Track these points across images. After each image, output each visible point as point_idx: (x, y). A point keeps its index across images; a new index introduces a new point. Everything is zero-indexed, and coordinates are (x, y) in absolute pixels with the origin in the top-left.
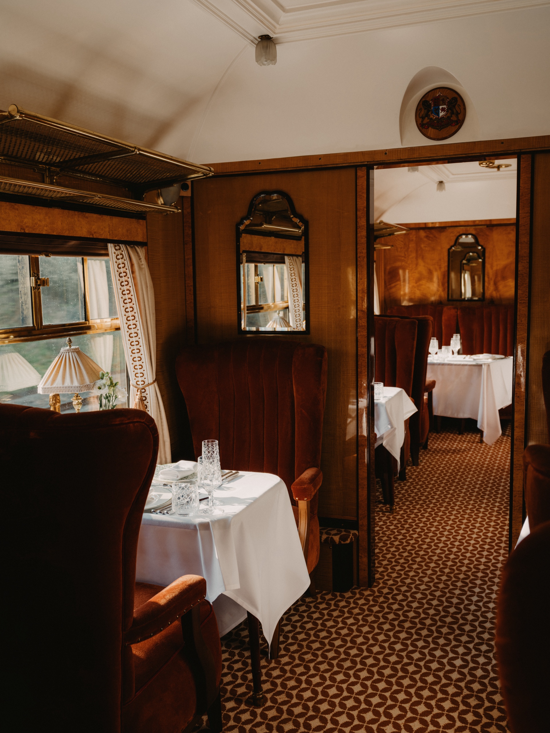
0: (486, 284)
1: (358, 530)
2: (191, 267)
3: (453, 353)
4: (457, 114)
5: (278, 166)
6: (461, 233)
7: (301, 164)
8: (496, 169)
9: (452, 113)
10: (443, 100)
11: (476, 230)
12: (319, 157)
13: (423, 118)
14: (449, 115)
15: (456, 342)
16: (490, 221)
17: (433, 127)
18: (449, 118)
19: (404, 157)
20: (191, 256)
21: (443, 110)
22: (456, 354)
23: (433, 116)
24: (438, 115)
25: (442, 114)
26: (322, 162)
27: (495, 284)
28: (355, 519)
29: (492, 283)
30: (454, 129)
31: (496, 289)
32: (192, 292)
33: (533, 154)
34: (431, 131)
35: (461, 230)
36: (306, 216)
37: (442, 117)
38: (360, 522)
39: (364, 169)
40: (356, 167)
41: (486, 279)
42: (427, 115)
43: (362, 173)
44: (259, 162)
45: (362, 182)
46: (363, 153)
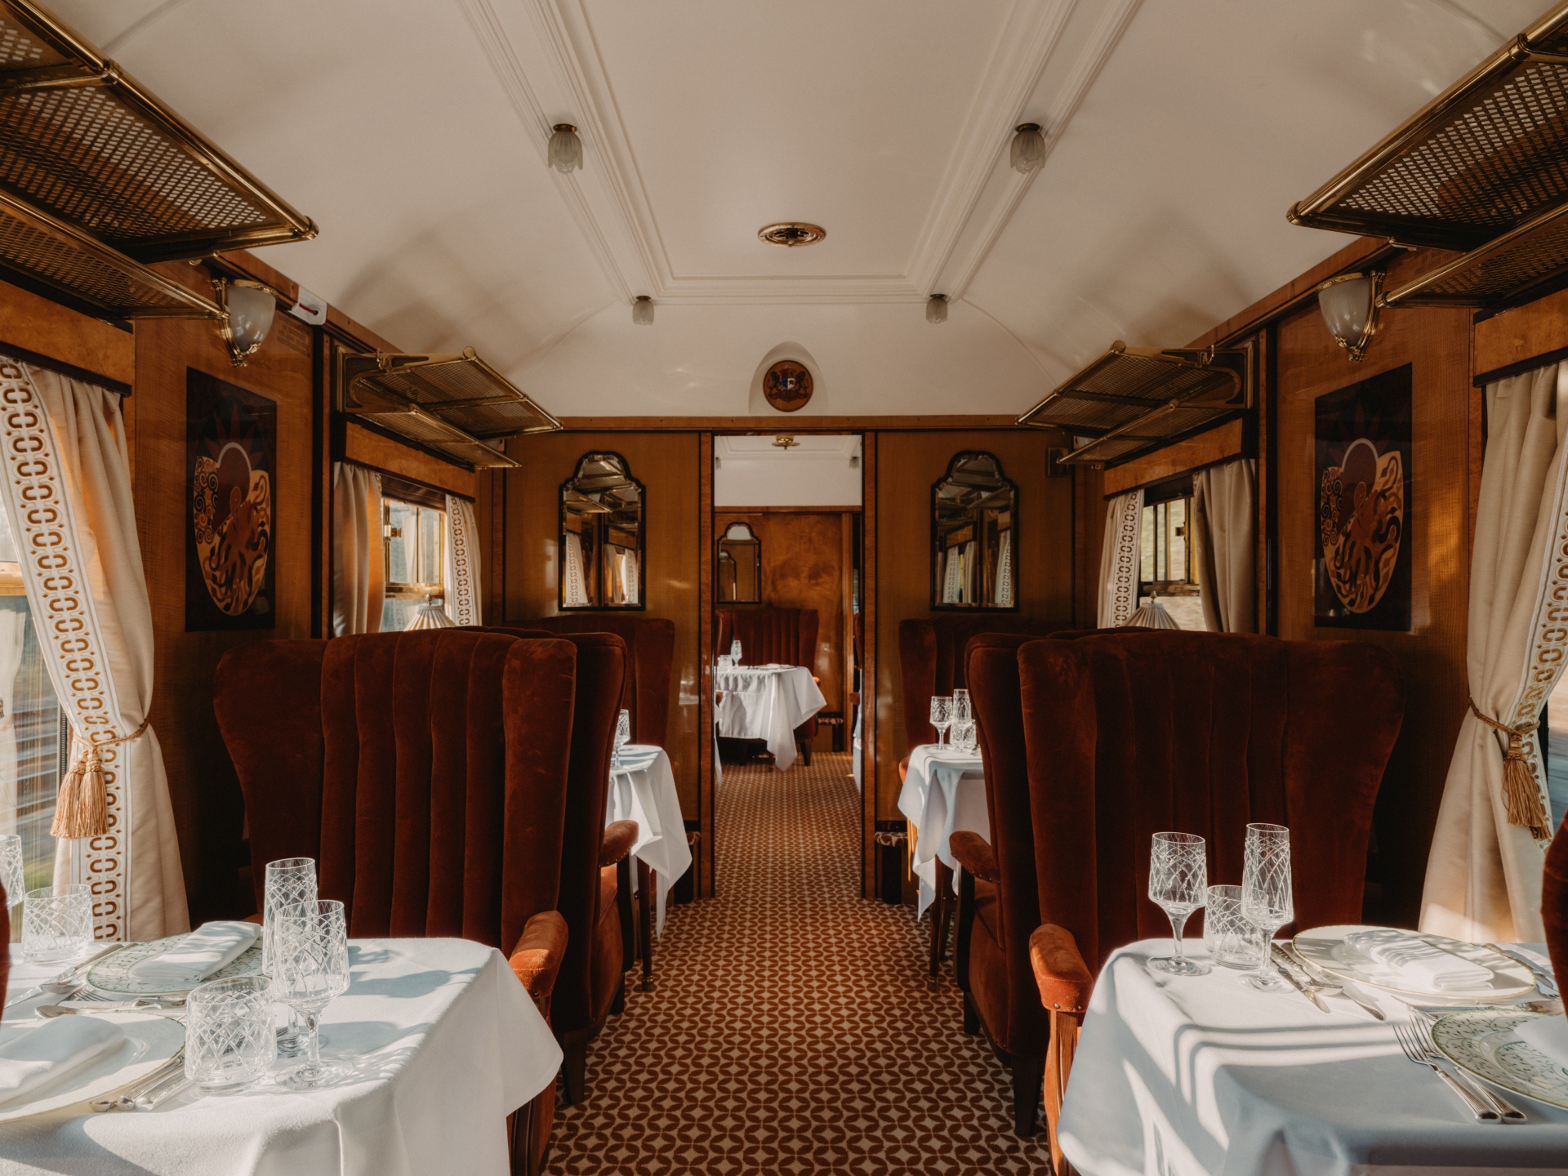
0: (763, 584)
1: (700, 831)
2: (501, 533)
3: (734, 663)
4: (805, 388)
5: (613, 426)
6: (733, 521)
7: (640, 426)
8: (783, 448)
9: (801, 387)
10: (791, 373)
11: (750, 517)
12: (661, 419)
13: (771, 389)
14: (797, 387)
15: (737, 649)
16: (767, 508)
17: (781, 398)
18: (797, 391)
19: (752, 425)
20: (501, 520)
21: (791, 382)
22: (737, 665)
23: (782, 388)
24: (786, 386)
25: (790, 386)
26: (664, 425)
27: (773, 583)
28: (696, 819)
29: (769, 582)
30: (802, 402)
31: (775, 589)
32: (501, 562)
33: (877, 431)
34: (779, 402)
35: (733, 517)
36: (643, 481)
37: (790, 390)
38: (703, 822)
39: (709, 434)
40: (700, 432)
41: (763, 577)
42: (775, 386)
43: (705, 438)
44: (591, 419)
45: (706, 448)
46: (708, 419)
